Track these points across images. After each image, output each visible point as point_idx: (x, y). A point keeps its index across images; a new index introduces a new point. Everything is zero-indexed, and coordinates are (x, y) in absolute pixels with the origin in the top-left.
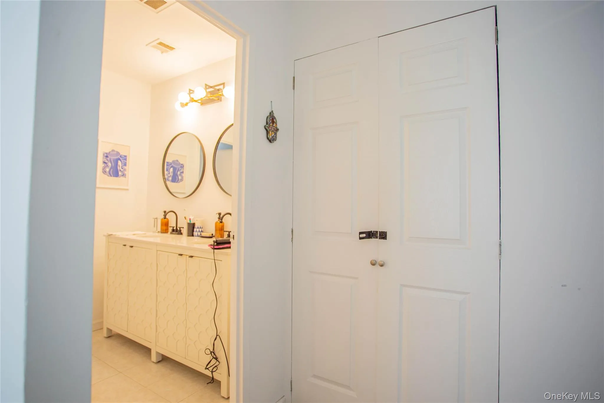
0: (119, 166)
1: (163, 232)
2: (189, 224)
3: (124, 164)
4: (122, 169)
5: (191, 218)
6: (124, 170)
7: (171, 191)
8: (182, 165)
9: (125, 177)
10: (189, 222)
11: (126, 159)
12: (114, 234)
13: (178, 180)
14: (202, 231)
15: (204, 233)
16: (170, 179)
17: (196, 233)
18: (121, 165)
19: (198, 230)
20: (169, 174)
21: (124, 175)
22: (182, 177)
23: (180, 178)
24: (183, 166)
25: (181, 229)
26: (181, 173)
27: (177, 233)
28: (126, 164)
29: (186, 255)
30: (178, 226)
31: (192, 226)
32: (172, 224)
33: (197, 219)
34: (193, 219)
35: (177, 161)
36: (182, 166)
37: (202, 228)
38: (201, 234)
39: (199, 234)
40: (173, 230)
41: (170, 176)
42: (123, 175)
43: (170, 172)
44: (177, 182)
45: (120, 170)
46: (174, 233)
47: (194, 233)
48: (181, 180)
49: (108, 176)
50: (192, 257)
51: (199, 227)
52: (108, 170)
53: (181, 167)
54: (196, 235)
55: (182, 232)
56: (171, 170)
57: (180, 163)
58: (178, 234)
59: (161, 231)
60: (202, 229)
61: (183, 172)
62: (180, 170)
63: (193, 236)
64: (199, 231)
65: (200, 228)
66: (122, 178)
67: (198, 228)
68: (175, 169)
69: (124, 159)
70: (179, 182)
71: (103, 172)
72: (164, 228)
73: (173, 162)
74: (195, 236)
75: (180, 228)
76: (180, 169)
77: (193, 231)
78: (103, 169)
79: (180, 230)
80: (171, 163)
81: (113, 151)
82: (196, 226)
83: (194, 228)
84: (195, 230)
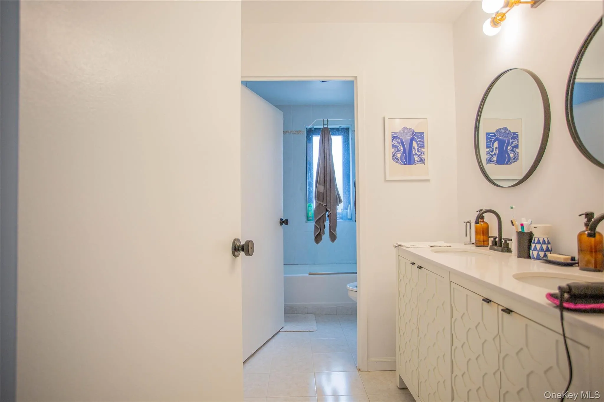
0: (415, 149)
1: (478, 245)
2: (520, 234)
3: (420, 144)
4: (419, 151)
5: (524, 223)
6: (422, 153)
7: (492, 177)
8: (514, 134)
9: (424, 163)
10: (520, 230)
11: (423, 138)
12: (403, 244)
13: (509, 160)
14: (548, 250)
15: (554, 253)
16: (495, 159)
17: (534, 252)
18: (416, 148)
19: (538, 246)
20: (492, 152)
21: (422, 161)
22: (517, 154)
23: (512, 155)
24: (518, 135)
25: (508, 242)
26: (513, 147)
27: (500, 248)
28: (424, 145)
29: (499, 305)
30: (503, 236)
31: (526, 238)
32: (494, 232)
33: (535, 226)
34: (529, 226)
35: (506, 129)
36: (515, 136)
37: (549, 243)
38: (545, 255)
39: (542, 254)
40: (495, 243)
41: (495, 154)
42: (420, 161)
43: (493, 149)
44: (507, 164)
45: (416, 154)
46: (496, 248)
47: (531, 251)
48: (514, 159)
49: (400, 164)
50: (508, 311)
51: (541, 241)
52: (399, 155)
53: (513, 138)
54: (535, 256)
55: (510, 247)
56: (496, 144)
57: (510, 131)
58: (502, 251)
59: (475, 242)
60: (549, 246)
61: (517, 146)
62: (512, 143)
63: (529, 257)
64: (542, 249)
65: (544, 243)
66: (419, 165)
67: (539, 242)
68: (501, 143)
69: (420, 138)
70: (511, 164)
71: (393, 159)
72: (482, 238)
73: (498, 131)
74: (534, 259)
75: (506, 241)
76: (511, 141)
77: (529, 248)
78: (393, 156)
79: (507, 244)
80: (494, 133)
81: (405, 128)
82: (535, 239)
83: (530, 241)
84: (533, 245)
